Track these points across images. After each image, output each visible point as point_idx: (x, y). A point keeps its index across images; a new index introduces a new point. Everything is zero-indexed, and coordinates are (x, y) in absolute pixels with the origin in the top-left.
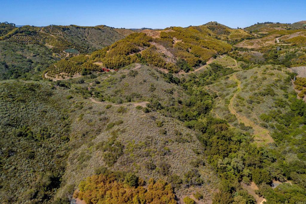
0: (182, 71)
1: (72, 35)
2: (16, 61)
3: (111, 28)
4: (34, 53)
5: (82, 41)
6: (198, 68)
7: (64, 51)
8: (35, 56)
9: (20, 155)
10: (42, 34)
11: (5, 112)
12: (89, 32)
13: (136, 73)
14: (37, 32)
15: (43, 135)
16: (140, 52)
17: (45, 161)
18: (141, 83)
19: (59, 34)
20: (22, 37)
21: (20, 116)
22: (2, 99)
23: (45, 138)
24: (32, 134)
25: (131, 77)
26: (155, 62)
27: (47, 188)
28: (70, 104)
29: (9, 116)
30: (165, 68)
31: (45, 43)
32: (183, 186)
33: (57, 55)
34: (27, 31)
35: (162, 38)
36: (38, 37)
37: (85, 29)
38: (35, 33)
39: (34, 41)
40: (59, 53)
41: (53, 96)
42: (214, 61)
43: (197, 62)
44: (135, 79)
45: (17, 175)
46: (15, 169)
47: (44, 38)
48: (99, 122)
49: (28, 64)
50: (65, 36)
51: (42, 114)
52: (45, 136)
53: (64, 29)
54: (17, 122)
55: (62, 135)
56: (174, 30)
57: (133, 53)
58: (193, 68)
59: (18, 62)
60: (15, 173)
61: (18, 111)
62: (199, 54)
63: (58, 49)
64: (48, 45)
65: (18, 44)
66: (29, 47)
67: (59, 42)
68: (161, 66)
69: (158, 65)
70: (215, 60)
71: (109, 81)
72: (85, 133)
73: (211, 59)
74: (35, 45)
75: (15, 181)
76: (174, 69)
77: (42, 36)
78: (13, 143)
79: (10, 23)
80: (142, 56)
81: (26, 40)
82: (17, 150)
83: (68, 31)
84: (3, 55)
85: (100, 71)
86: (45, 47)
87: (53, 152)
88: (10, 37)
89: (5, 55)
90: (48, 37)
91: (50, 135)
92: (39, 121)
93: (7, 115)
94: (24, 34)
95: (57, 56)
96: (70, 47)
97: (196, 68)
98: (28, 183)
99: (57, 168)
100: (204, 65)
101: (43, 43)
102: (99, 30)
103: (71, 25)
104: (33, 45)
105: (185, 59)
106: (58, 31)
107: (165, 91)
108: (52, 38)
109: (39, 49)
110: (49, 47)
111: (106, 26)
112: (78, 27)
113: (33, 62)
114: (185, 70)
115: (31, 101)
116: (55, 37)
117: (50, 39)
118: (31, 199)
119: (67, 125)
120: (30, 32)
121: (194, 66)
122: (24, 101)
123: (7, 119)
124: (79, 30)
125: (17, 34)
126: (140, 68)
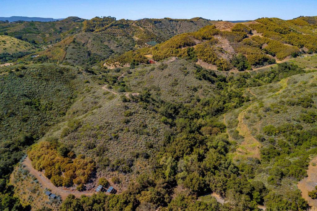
0: (234, 69)
1: (162, 28)
2: (100, 50)
3: (207, 20)
4: (117, 44)
5: (170, 33)
6: (259, 67)
7: (146, 44)
8: (118, 47)
9: (18, 118)
10: (133, 27)
11: (28, 86)
12: (181, 25)
13: (166, 66)
14: (129, 25)
15: (47, 107)
16: (194, 47)
17: (33, 125)
18: (165, 77)
19: (149, 27)
20: (115, 30)
21: (37, 91)
22: (32, 77)
23: (47, 110)
24: (39, 105)
25: (159, 70)
26: (204, 57)
27: (21, 144)
28: (84, 87)
29: (30, 89)
30: (214, 64)
31: (133, 35)
32: (107, 168)
33: (139, 46)
34: (121, 24)
35: (233, 31)
36: (129, 30)
37: (178, 21)
38: (128, 25)
39: (123, 34)
40: (141, 45)
41: (75, 79)
42: (290, 61)
43: (259, 60)
44: (162, 72)
45: (7, 130)
46: (9, 125)
47: (134, 30)
48: (90, 104)
49: (109, 53)
50: (154, 29)
51: (55, 92)
52: (48, 108)
53: (156, 22)
54: (33, 95)
55: (61, 110)
56: (259, 22)
57: (186, 47)
58: (253, 67)
59: (101, 51)
60: (7, 129)
61: (38, 87)
62: (274, 51)
63: (142, 41)
64: (135, 38)
65: (110, 36)
66: (117, 39)
67: (145, 35)
68: (210, 62)
69: (207, 60)
70: (293, 59)
71: (140, 73)
72: (75, 111)
73: (288, 57)
74: (123, 37)
75: (4, 133)
76: (224, 66)
77: (133, 29)
78: (18, 108)
79: (112, 17)
80: (194, 50)
81: (117, 33)
82: (18, 114)
83: (159, 24)
84: (91, 45)
85: (146, 62)
86: (132, 39)
87: (45, 120)
88: (106, 30)
89: (94, 45)
90: (137, 30)
91: (52, 108)
92: (50, 96)
93: (28, 89)
94: (117, 27)
95: (138, 48)
96: (153, 40)
97: (256, 67)
98: (11, 137)
99: (39, 133)
100: (270, 64)
101: (132, 35)
102: (191, 23)
103: (165, 18)
104: (121, 37)
105: (246, 56)
106: (149, 24)
107: (188, 87)
108: (140, 31)
109: (125, 40)
110: (135, 39)
111: (202, 18)
112: (171, 20)
113: (113, 52)
114: (239, 68)
115: (53, 81)
116: (143, 30)
117: (138, 32)
118: (5, 147)
119: (70, 103)
120: (123, 25)
121: (253, 65)
122: (47, 80)
123: (26, 91)
124: (172, 23)
125: (112, 27)
126: (172, 62)
